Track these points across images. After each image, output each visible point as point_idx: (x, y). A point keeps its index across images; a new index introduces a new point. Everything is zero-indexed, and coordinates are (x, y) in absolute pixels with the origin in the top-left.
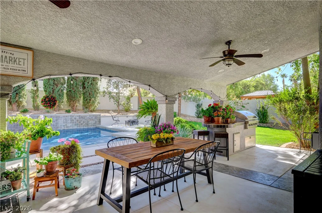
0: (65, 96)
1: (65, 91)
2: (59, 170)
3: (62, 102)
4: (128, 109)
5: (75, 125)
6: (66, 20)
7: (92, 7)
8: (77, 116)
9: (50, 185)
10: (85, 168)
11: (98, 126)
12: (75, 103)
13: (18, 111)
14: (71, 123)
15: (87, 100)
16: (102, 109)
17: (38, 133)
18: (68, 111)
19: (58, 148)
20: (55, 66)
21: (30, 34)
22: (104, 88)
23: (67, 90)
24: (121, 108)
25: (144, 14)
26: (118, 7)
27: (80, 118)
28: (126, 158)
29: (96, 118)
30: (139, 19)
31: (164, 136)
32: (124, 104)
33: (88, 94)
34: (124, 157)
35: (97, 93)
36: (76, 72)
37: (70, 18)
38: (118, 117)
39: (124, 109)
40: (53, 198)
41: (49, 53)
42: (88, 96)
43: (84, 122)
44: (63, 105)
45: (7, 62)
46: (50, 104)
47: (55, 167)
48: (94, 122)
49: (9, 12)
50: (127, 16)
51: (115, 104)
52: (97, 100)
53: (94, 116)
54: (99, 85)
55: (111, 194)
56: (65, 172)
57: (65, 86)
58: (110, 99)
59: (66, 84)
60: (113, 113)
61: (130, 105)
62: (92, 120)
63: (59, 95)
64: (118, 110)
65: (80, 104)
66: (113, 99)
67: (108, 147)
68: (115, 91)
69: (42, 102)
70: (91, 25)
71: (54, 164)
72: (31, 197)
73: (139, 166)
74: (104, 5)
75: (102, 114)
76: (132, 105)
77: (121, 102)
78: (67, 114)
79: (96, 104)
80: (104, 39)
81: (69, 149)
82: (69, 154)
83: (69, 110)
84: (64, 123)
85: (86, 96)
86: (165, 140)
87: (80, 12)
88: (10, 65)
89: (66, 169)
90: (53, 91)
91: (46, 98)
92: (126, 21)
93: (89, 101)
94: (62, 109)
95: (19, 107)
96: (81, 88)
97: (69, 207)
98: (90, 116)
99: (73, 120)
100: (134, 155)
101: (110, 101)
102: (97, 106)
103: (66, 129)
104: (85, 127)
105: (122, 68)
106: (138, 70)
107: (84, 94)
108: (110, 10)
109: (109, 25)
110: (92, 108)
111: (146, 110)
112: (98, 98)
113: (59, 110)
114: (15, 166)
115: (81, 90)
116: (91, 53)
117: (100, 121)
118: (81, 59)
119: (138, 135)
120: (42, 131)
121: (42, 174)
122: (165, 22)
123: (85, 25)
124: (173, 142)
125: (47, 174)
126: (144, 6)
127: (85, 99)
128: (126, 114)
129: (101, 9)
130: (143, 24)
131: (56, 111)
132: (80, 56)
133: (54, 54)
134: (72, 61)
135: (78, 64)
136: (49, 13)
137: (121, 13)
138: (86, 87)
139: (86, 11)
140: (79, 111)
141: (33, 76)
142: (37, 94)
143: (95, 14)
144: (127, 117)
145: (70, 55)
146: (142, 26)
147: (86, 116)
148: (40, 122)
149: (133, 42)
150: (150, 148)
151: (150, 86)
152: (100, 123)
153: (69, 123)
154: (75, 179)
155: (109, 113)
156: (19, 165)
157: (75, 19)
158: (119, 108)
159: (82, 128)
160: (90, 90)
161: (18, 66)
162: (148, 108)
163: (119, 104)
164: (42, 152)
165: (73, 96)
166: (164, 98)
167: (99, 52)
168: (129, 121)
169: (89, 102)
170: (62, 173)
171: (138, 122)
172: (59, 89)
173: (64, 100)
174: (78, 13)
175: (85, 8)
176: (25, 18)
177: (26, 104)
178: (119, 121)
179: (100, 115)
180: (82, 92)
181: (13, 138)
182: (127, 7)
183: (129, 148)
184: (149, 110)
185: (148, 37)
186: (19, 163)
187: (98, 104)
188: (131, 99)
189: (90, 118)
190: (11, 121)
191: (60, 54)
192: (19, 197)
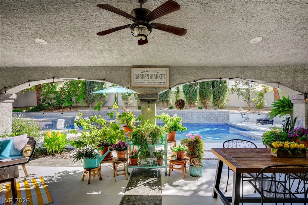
0: (198, 95)
1: (198, 91)
2: (186, 159)
3: (196, 101)
4: (261, 106)
5: (206, 120)
6: (188, 41)
7: (206, 24)
8: (208, 113)
9: (180, 169)
10: (208, 160)
11: (227, 122)
12: (206, 101)
13: (167, 107)
14: (203, 118)
15: (216, 98)
16: (231, 106)
17: (172, 127)
18: (200, 108)
19: (186, 141)
20: (184, 76)
21: (167, 57)
22: (232, 85)
23: (199, 89)
24: (251, 104)
25: (260, 12)
26: (230, 16)
27: (210, 114)
28: (236, 161)
29: (224, 115)
30: (255, 18)
31: (289, 145)
32: (256, 101)
33: (217, 92)
34: (234, 161)
35: (226, 91)
36: (199, 79)
37: (190, 38)
38: (248, 114)
39: (256, 106)
40: (181, 179)
41: (179, 67)
42: (217, 95)
43: (213, 118)
44: (196, 103)
45: (155, 78)
46: (180, 106)
47: (183, 156)
48: (223, 119)
49: (155, 47)
50: (241, 20)
51: (244, 101)
52: (225, 97)
53: (223, 113)
54: (227, 83)
55: (226, 191)
56: (190, 161)
57: (198, 86)
58: (239, 96)
59: (199, 85)
60: (242, 111)
61: (263, 102)
62: (221, 116)
63: (194, 95)
64: (248, 107)
65: (210, 102)
66: (242, 96)
67: (224, 147)
68: (245, 87)
69: (175, 105)
70: (207, 38)
71: (182, 153)
72: (168, 173)
73: (251, 173)
74: (217, 19)
75: (231, 111)
76: (265, 101)
77: (252, 99)
78: (200, 111)
79: (225, 102)
80: (220, 46)
81: (194, 142)
82: (194, 147)
83: (202, 107)
84: (197, 118)
85: (215, 94)
86: (291, 150)
87: (197, 32)
88: (157, 80)
89: (191, 159)
90: (189, 92)
91: (177, 101)
92: (240, 25)
93: (218, 98)
94: (196, 106)
95: (168, 104)
96: (211, 88)
97: (190, 190)
98: (219, 113)
99: (205, 116)
100: (247, 160)
101: (239, 98)
102: (226, 103)
103: (199, 123)
104: (214, 123)
105: (242, 68)
106: (263, 67)
107: (214, 92)
108: (222, 21)
109: (223, 33)
110: (221, 105)
111: (281, 109)
112: (227, 96)
113: (194, 106)
114: (160, 149)
115: (212, 89)
116: (210, 61)
117: (229, 118)
118: (202, 67)
119: (263, 137)
120: (175, 126)
121: (174, 159)
122: (291, 10)
123: (203, 40)
124: (306, 155)
125: (177, 160)
126: (259, 5)
127: (215, 97)
128: (257, 111)
129: (214, 23)
130: (260, 22)
131: (192, 108)
132: (202, 65)
133: (183, 67)
134: (196, 70)
135: (201, 72)
136: (176, 40)
137: (234, 20)
138: (216, 86)
139: (202, 29)
140: (210, 108)
141: (170, 85)
142: (178, 95)
143: (210, 29)
144: (259, 115)
145: (194, 66)
146: (259, 24)
147: (216, 113)
148: (174, 119)
149: (251, 42)
150: (269, 156)
151: (279, 83)
152: (229, 120)
153: (201, 118)
154: (197, 169)
155: (238, 110)
156: (162, 149)
157: (194, 38)
158: (249, 105)
159: (212, 123)
160: (219, 89)
161: (161, 80)
162: (284, 107)
163: (250, 101)
164: (176, 142)
165: (205, 94)
166: (303, 97)
167: (218, 58)
168: (261, 120)
169: (219, 100)
170: (188, 161)
171: (273, 122)
172: (194, 90)
173: (197, 99)
174: (196, 33)
175: (201, 27)
176: (163, 48)
177: (172, 102)
178: (249, 119)
179: (229, 112)
180: (212, 91)
181: (158, 130)
182: (239, 13)
183: (244, 152)
184: (285, 109)
185: (269, 32)
186: (162, 148)
187: (227, 101)
188: (265, 95)
189: (219, 115)
190: (158, 118)
191: (187, 66)
192: (162, 171)
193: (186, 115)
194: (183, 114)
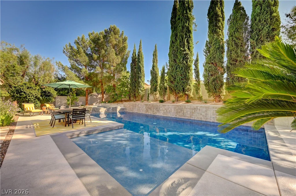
193: (198, 111)
194: (195, 109)
